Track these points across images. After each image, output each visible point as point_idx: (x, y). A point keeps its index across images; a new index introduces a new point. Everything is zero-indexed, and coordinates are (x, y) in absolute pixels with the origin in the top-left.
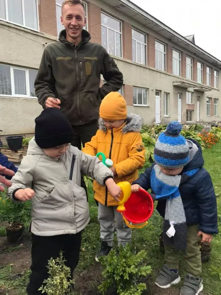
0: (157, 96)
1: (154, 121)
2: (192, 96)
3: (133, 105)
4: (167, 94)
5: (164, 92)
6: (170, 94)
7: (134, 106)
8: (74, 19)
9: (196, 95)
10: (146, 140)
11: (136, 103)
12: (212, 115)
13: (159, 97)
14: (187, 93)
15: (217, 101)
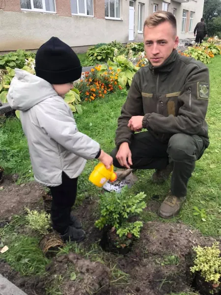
0: (131, 8)
1: (127, 37)
2: (168, 7)
3: (104, 18)
4: (142, 4)
5: (139, 3)
6: (145, 5)
7: (106, 19)
8: (155, 44)
9: (173, 7)
10: (123, 64)
11: (108, 16)
12: (186, 32)
13: (133, 8)
14: (163, 4)
15: (194, 15)
